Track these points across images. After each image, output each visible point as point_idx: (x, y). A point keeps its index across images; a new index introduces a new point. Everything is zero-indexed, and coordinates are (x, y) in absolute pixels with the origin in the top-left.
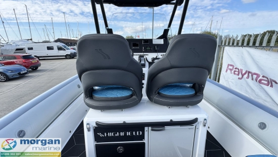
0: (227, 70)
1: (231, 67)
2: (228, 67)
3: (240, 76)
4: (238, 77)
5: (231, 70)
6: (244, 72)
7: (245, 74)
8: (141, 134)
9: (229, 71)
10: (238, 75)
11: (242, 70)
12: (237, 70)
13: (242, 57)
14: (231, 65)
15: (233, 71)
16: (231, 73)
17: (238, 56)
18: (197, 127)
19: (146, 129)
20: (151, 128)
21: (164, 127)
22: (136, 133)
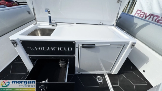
1: (139, 12)
7: (148, 16)
8: (72, 50)
12: (143, 14)
14: (139, 10)
18: (124, 47)
19: (77, 46)
20: (81, 46)
21: (95, 45)
22: (67, 49)
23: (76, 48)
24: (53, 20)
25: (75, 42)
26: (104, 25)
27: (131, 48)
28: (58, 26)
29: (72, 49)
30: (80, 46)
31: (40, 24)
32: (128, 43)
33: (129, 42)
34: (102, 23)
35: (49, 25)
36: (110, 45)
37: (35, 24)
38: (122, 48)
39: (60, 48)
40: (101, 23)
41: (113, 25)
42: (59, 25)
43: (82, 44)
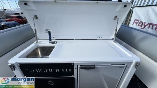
0: (133, 24)
2: (135, 21)
3: (143, 27)
4: (141, 27)
5: (136, 23)
6: (146, 24)
7: (147, 25)
9: (135, 24)
10: (141, 26)
11: (145, 23)
12: (141, 23)
13: (147, 14)
14: (137, 20)
15: (138, 24)
16: (136, 25)
17: (144, 13)
18: (127, 66)
19: (75, 67)
20: (80, 67)
21: (94, 65)
22: (65, 70)
23: (74, 69)
24: (53, 37)
25: (73, 63)
26: (103, 39)
27: (136, 68)
28: (57, 44)
29: (70, 70)
30: (78, 67)
31: (40, 42)
32: (131, 63)
33: (133, 61)
34: (101, 37)
35: (49, 43)
36: (112, 65)
37: (36, 43)
38: (125, 67)
39: (58, 70)
40: (99, 37)
41: (113, 39)
42: (58, 42)
43: (81, 65)
